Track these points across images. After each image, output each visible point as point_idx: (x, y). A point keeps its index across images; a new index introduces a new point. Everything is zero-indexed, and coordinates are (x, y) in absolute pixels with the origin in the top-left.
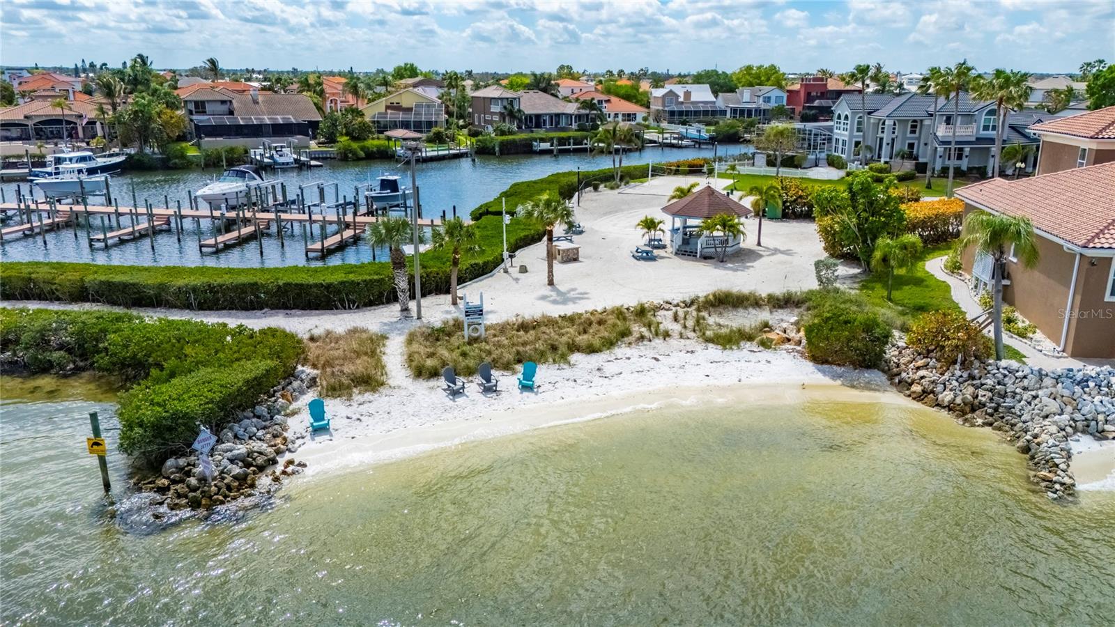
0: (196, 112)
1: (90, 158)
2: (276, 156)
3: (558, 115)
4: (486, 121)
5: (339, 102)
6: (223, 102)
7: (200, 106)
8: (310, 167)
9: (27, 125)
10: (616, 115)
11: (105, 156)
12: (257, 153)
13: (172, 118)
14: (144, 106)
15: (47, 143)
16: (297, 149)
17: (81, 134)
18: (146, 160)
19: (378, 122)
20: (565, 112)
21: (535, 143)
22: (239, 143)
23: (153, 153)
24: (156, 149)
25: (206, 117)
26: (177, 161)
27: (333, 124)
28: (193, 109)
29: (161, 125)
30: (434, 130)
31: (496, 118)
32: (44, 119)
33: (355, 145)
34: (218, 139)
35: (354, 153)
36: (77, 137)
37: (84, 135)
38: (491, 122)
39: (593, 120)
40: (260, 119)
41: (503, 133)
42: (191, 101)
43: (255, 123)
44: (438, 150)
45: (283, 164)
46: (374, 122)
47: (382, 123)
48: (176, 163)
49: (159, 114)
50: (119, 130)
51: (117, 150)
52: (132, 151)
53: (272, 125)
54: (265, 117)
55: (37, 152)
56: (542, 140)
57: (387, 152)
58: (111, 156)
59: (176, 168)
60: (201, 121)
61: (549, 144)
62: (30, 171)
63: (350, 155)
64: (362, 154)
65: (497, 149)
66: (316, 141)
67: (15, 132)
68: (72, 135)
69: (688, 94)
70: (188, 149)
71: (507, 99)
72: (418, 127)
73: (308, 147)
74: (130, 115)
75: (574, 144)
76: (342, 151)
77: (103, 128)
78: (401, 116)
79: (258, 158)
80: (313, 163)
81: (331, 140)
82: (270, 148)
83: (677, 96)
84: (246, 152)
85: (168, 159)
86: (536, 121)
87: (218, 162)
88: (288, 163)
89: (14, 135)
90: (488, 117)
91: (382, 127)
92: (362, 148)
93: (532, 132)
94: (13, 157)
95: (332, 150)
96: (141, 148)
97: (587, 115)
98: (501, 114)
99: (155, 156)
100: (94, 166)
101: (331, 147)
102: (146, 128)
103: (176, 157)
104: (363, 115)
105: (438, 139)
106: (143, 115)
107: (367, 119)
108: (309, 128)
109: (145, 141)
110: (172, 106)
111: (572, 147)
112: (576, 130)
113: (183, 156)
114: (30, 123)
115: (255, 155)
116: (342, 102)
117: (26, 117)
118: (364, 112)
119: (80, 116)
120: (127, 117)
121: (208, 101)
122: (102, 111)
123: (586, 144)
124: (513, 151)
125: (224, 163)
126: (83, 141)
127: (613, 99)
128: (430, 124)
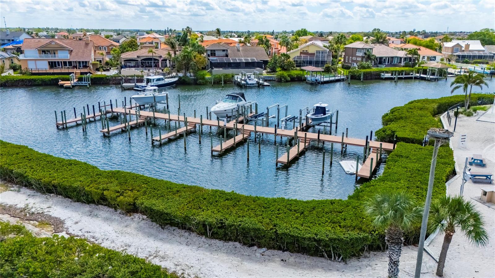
0: (211, 55)
1: (162, 79)
2: (248, 80)
3: (392, 58)
4: (352, 61)
5: (274, 49)
6: (224, 50)
7: (213, 53)
8: (264, 86)
9: (138, 61)
10: (424, 57)
11: (169, 78)
12: (238, 78)
13: (200, 59)
14: (189, 53)
15: (146, 69)
16: (258, 76)
17: (160, 66)
18: (187, 80)
19: (297, 61)
20: (397, 56)
21: (383, 74)
22: (229, 71)
23: (191, 76)
24: (192, 74)
25: (215, 58)
26: (201, 81)
27: (275, 62)
28: (210, 54)
29: (195, 62)
30: (326, 65)
31: (360, 59)
32: (145, 58)
33: (285, 74)
34: (220, 69)
35: (285, 78)
36: (159, 67)
37: (162, 65)
38: (356, 61)
39: (414, 60)
40: (240, 59)
41: (364, 68)
42: (209, 50)
43: (238, 62)
44: (330, 77)
45: (251, 84)
46: (295, 61)
47: (299, 62)
48: (200, 82)
49: (195, 57)
50: (177, 64)
51: (174, 74)
52: (181, 75)
53: (245, 62)
54: (243, 58)
55: (140, 74)
56: (387, 72)
57: (301, 78)
58: (172, 77)
59: (200, 84)
60: (213, 60)
61: (390, 74)
62: (135, 84)
63: (283, 79)
64: (289, 79)
65: (362, 77)
66: (266, 71)
67: (133, 64)
68: (156, 66)
69: (468, 46)
70: (206, 74)
71: (366, 49)
72: (317, 64)
73: (262, 74)
74: (182, 57)
75: (405, 75)
76: (279, 77)
77: (170, 63)
78: (309, 58)
79: (239, 80)
80: (266, 84)
81: (273, 70)
82: (245, 75)
83: (462, 47)
84: (233, 77)
85: (197, 79)
86: (381, 61)
87: (220, 82)
88: (253, 84)
89: (132, 65)
90: (354, 58)
91: (299, 64)
92: (289, 76)
93: (378, 66)
94: (130, 76)
95: (274, 76)
96: (185, 74)
97: (410, 58)
98: (363, 57)
99: (191, 78)
100: (164, 83)
101: (273, 74)
102: (189, 64)
103: (201, 79)
104: (290, 57)
105: (327, 71)
106: (188, 58)
107: (291, 59)
108: (263, 64)
109: (187, 69)
110: (200, 52)
111: (404, 76)
112: (403, 66)
113: (203, 78)
114: (139, 60)
115: (237, 78)
116: (275, 49)
117: (138, 57)
118: (290, 56)
119: (161, 57)
120: (180, 58)
121: (217, 50)
122: (169, 54)
123: (412, 75)
124: (369, 78)
125: (223, 83)
126: (160, 69)
127: (422, 48)
128: (323, 63)
